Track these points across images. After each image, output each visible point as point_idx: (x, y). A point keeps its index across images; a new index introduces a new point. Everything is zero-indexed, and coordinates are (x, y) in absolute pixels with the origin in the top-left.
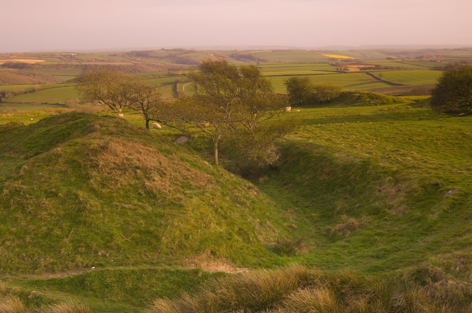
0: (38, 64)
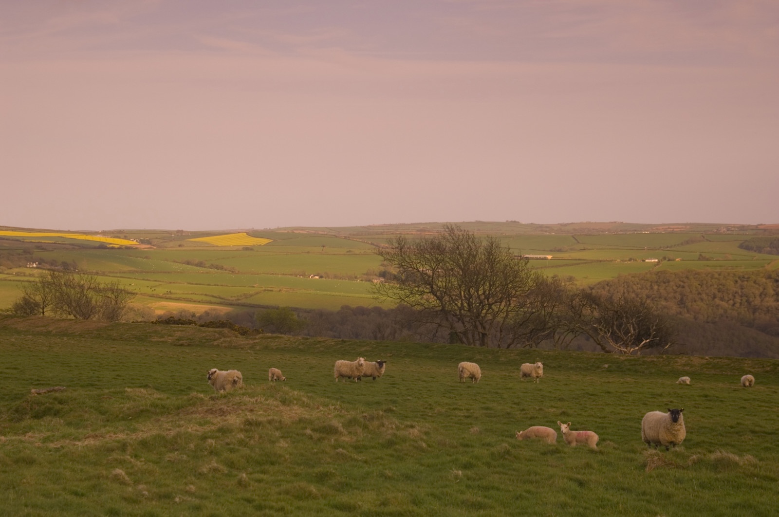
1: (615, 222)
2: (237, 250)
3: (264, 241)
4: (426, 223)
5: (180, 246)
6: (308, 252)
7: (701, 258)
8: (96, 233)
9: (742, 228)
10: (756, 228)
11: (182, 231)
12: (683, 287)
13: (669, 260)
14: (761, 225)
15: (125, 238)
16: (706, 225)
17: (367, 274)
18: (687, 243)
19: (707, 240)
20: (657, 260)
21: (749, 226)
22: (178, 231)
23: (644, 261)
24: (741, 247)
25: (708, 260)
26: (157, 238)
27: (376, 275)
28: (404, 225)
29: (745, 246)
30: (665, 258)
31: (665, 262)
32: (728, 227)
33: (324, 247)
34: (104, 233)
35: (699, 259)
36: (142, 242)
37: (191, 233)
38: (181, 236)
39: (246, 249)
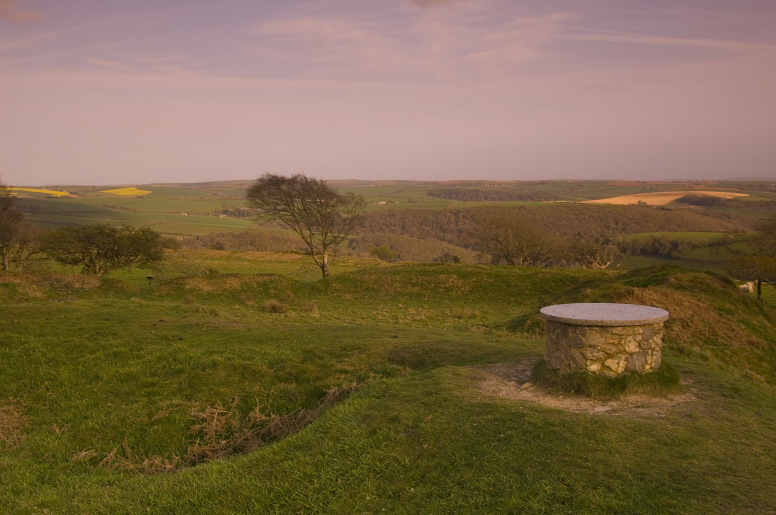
0: (737, 200)
1: (352, 180)
2: (134, 198)
3: (147, 192)
4: (241, 181)
5: (98, 196)
6: (178, 199)
7: (410, 201)
8: (41, 188)
9: (426, 183)
10: (434, 183)
11: (95, 187)
12: (404, 218)
13: (392, 203)
14: (436, 181)
15: (61, 191)
16: (404, 181)
17: (215, 212)
18: (398, 192)
19: (409, 191)
20: (385, 203)
21: (430, 182)
22: (92, 186)
23: (378, 203)
24: (429, 194)
25: (414, 202)
26: (80, 191)
27: (220, 212)
28: (227, 181)
29: (431, 194)
30: (390, 202)
31: (390, 204)
32: (418, 183)
33: (186, 195)
34: (47, 188)
35: (409, 202)
36: (72, 193)
37: (101, 187)
38: (94, 189)
39: (139, 197)
